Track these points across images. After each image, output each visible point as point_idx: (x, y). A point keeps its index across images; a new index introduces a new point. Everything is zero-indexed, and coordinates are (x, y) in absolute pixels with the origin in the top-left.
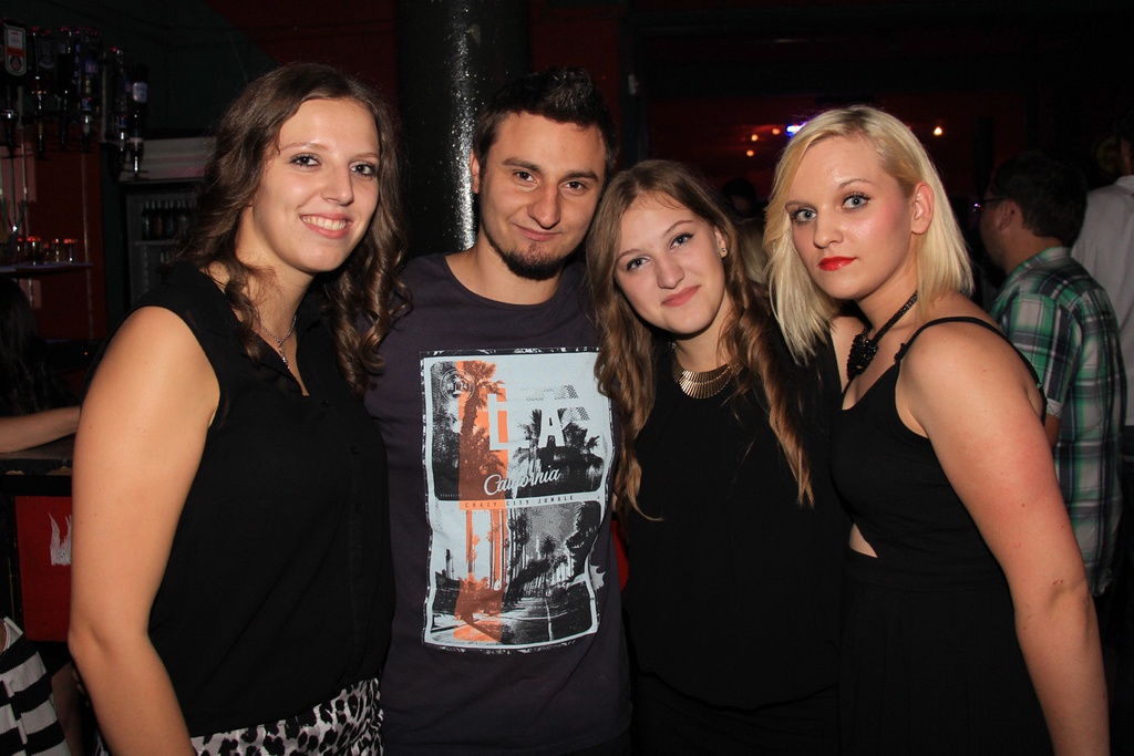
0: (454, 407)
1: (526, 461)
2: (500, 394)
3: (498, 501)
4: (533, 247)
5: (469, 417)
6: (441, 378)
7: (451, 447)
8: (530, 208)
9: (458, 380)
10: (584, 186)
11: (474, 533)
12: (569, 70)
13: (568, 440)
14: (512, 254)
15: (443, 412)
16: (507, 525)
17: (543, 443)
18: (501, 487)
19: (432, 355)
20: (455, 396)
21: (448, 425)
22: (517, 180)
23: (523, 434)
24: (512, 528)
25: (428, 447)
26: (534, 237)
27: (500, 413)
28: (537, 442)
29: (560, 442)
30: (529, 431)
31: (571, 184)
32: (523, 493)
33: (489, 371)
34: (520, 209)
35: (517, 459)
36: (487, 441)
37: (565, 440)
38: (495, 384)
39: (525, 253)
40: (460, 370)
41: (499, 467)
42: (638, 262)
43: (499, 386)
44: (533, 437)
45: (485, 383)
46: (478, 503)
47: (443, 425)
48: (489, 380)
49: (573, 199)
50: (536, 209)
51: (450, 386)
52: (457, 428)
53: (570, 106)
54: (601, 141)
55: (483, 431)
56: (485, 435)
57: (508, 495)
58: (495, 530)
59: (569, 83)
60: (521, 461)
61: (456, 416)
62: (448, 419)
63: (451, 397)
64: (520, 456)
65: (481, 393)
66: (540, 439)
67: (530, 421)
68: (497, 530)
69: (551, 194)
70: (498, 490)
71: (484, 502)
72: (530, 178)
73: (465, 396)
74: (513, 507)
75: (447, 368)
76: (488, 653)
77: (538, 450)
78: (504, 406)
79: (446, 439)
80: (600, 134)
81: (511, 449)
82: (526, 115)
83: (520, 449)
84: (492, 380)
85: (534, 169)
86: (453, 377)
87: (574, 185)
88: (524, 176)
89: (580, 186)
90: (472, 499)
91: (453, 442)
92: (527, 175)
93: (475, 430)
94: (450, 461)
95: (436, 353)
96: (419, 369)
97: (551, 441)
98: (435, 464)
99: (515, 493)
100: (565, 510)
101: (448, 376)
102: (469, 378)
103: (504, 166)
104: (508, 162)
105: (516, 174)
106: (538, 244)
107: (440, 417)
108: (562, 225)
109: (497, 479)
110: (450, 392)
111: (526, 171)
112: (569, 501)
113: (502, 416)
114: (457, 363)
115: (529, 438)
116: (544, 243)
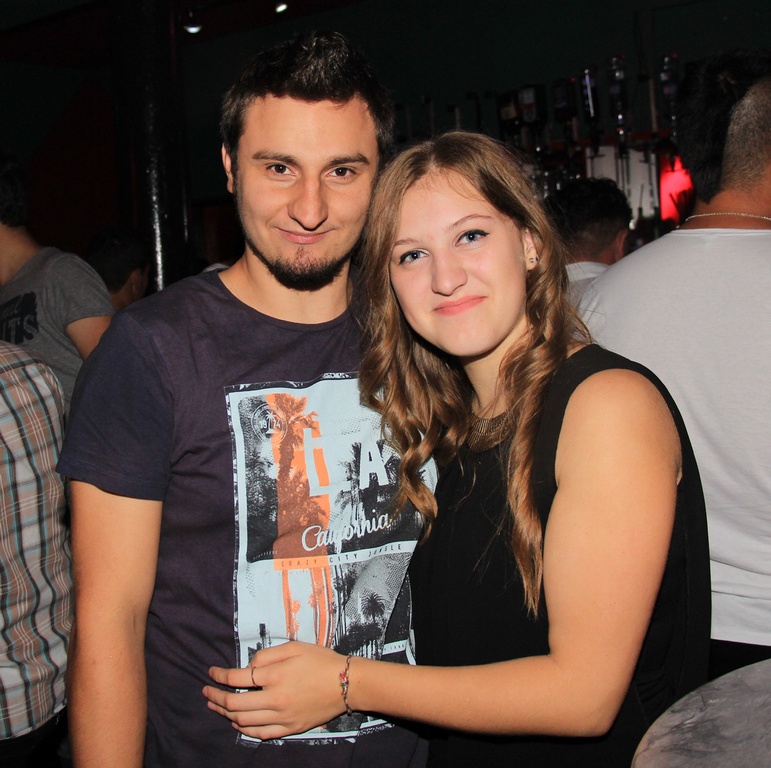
0: (268, 450)
1: (349, 506)
2: (314, 428)
3: (318, 558)
4: (300, 253)
5: (286, 458)
6: (251, 416)
7: (268, 497)
8: (290, 206)
9: (270, 416)
10: (353, 172)
11: (293, 598)
12: (319, 35)
13: (392, 476)
14: (278, 263)
15: (255, 454)
16: (332, 586)
17: (365, 484)
18: (322, 541)
19: (237, 390)
20: (268, 436)
21: (262, 471)
22: (272, 176)
23: (343, 473)
24: (339, 589)
25: (241, 499)
26: (301, 239)
27: (315, 451)
28: (358, 482)
29: (383, 481)
30: (351, 471)
31: (337, 171)
32: (349, 546)
33: (300, 405)
34: (279, 210)
35: (339, 504)
36: (306, 485)
37: (389, 477)
38: (310, 416)
39: (292, 261)
40: (272, 405)
41: (320, 516)
42: (414, 255)
43: (314, 418)
44: (354, 477)
45: (297, 419)
46: (295, 560)
47: (257, 471)
48: (301, 413)
49: (342, 189)
50: (296, 207)
51: (263, 423)
52: (273, 473)
53: (320, 80)
54: (368, 114)
55: (299, 474)
56: (303, 479)
57: (331, 550)
58: (317, 593)
59: (319, 52)
60: (343, 507)
61: (271, 460)
62: (262, 463)
63: (264, 438)
64: (342, 500)
65: (295, 429)
66: (360, 478)
67: (351, 458)
68: (320, 592)
69: (312, 187)
70: (319, 544)
71: (302, 560)
72: (287, 171)
73: (278, 436)
74: (338, 564)
75: (257, 404)
76: (312, 743)
77: (360, 491)
78: (319, 443)
79: (263, 487)
80: (366, 105)
81: (332, 493)
82: (271, 98)
83: (342, 492)
84: (305, 413)
85: (290, 161)
86: (265, 413)
87: (341, 172)
88: (280, 169)
89: (348, 173)
90: (288, 557)
91: (270, 491)
92: (284, 168)
93: (292, 474)
94: (267, 514)
95: (242, 386)
96: (225, 407)
97: (374, 480)
98: (251, 519)
99: (339, 547)
100: (393, 562)
101: (259, 413)
102: (281, 414)
103: (256, 162)
104: (258, 156)
105: (269, 168)
106: (306, 248)
107: (253, 463)
108: (331, 221)
109: (316, 530)
110: (264, 430)
111: (281, 164)
112: (397, 551)
113: (318, 455)
114: (268, 396)
115: (349, 479)
116: (314, 246)
